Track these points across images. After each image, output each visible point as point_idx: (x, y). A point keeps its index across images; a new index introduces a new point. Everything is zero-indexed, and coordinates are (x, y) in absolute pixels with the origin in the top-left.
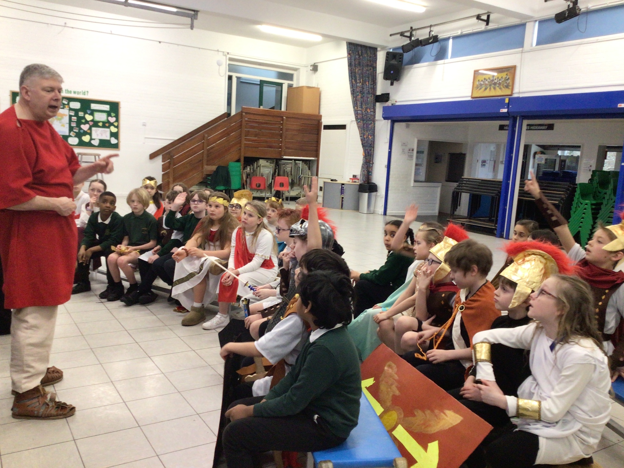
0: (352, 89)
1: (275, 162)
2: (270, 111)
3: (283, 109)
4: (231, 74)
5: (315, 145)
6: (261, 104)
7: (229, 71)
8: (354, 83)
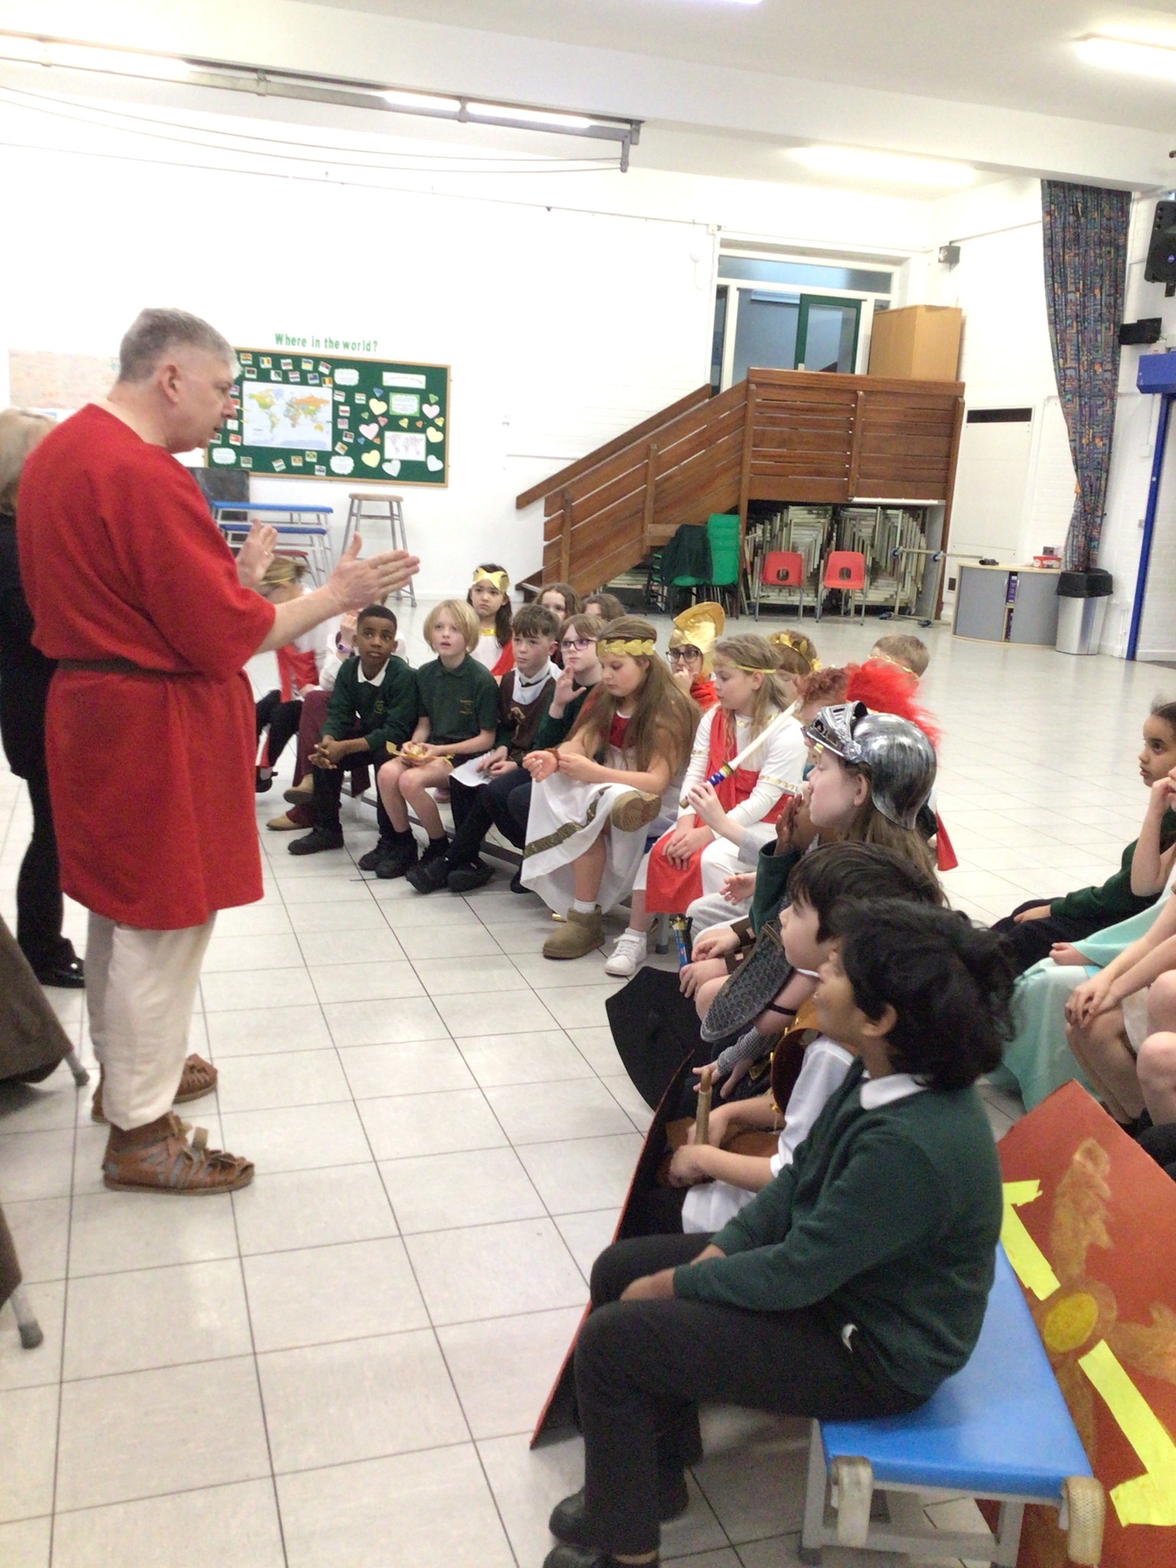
0: (1052, 309)
1: (830, 512)
2: (826, 376)
3: (860, 369)
4: (724, 281)
5: (941, 466)
6: (800, 358)
7: (721, 274)
8: (1060, 292)
